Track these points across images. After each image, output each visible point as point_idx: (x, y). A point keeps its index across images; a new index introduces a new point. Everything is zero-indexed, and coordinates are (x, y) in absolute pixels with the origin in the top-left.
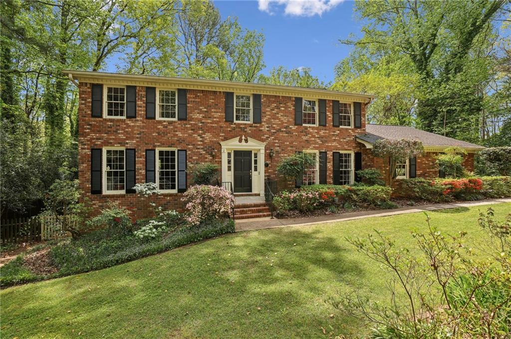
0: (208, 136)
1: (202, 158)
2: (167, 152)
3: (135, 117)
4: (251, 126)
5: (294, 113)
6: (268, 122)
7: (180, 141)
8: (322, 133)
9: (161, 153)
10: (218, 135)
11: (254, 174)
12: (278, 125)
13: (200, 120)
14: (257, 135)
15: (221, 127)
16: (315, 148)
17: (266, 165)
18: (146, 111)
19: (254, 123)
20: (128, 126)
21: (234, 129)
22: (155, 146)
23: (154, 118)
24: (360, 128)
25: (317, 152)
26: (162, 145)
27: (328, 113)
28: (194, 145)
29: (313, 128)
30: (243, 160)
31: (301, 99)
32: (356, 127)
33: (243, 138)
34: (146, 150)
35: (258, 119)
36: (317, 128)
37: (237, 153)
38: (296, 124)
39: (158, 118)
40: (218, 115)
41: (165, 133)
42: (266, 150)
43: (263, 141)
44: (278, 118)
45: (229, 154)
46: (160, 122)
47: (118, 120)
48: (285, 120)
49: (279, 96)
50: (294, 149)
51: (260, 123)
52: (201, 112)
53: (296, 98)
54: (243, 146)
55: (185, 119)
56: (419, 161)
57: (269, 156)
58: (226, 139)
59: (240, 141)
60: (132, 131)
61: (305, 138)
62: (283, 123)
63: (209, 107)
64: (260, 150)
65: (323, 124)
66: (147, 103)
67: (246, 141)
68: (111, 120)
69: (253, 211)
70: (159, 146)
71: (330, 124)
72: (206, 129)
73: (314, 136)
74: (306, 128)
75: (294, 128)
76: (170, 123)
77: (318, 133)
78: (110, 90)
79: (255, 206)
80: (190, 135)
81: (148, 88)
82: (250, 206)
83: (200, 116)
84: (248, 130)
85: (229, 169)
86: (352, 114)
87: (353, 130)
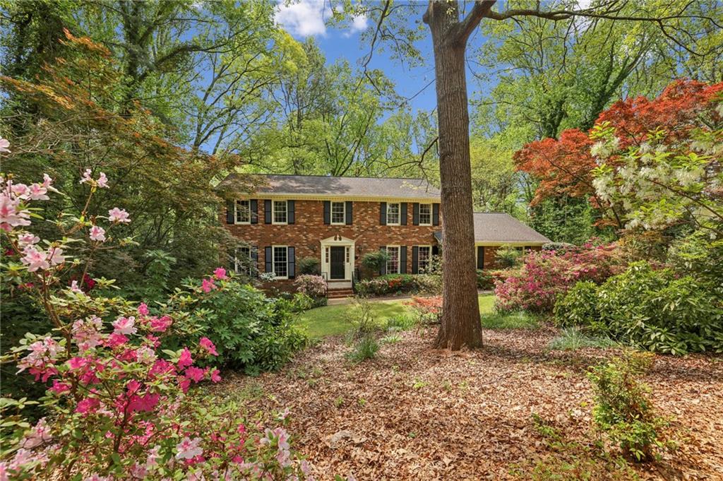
0: (311, 236)
1: (306, 253)
2: (280, 248)
3: (257, 223)
4: (344, 227)
5: (379, 215)
6: (358, 223)
7: (290, 240)
8: (403, 231)
9: (276, 249)
10: (318, 235)
11: (347, 264)
12: (366, 225)
13: (304, 224)
14: (349, 234)
15: (321, 229)
16: (398, 243)
17: (356, 258)
18: (265, 218)
19: (347, 224)
20: (252, 230)
21: (331, 230)
22: (272, 244)
23: (271, 223)
24: (438, 225)
25: (399, 246)
26: (277, 243)
27: (409, 214)
28: (300, 243)
29: (396, 227)
30: (338, 255)
31: (385, 203)
32: (434, 225)
33: (338, 236)
34: (266, 247)
35: (349, 223)
36: (399, 227)
37: (333, 248)
38: (381, 224)
39: (274, 223)
40: (318, 219)
41: (279, 235)
42: (356, 246)
43: (353, 238)
44: (366, 220)
45: (327, 250)
46: (275, 226)
47: (246, 226)
48: (371, 221)
49: (367, 202)
50: (379, 244)
51: (351, 224)
52: (305, 217)
53: (381, 203)
54: (338, 243)
55: (294, 223)
56: (487, 254)
57: (358, 251)
58: (324, 238)
59: (335, 239)
60: (255, 234)
61: (388, 235)
62: (370, 223)
63: (311, 213)
64: (350, 246)
65: (404, 223)
66: (265, 212)
67: (340, 239)
68: (240, 226)
69: (342, 293)
70: (274, 244)
71: (410, 223)
72: (310, 230)
73: (396, 234)
74: (389, 227)
75: (379, 227)
76: (283, 226)
77: (399, 231)
79: (345, 289)
80: (297, 235)
81: (266, 200)
82: (341, 289)
83: (305, 221)
84: (342, 230)
85: (327, 261)
86: (431, 213)
87: (431, 227)
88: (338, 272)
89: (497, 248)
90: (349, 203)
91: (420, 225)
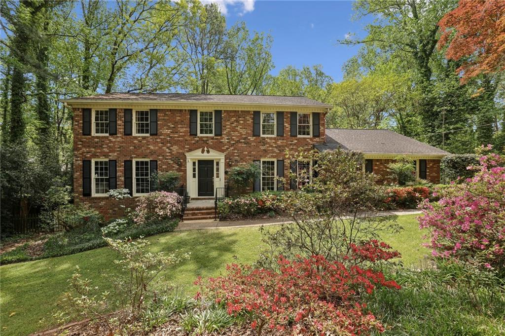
0: (175, 148)
1: (170, 167)
2: (142, 162)
3: (116, 134)
4: (212, 138)
5: (252, 125)
6: (228, 134)
7: (152, 153)
8: (279, 142)
9: (137, 163)
10: (184, 147)
11: (216, 180)
12: (237, 137)
13: (168, 135)
14: (218, 147)
15: (186, 140)
16: (273, 157)
17: (226, 173)
18: (125, 129)
19: (216, 135)
20: (111, 142)
21: (197, 141)
22: (132, 158)
23: (131, 134)
24: (318, 136)
25: (275, 160)
26: (138, 156)
27: (285, 124)
28: (163, 156)
29: (271, 139)
30: (205, 169)
31: (259, 112)
32: (314, 136)
33: (206, 149)
34: (125, 161)
35: (219, 133)
36: (274, 139)
37: (201, 162)
38: (254, 136)
39: (134, 134)
40: (183, 130)
41: (140, 147)
42: (226, 159)
43: (223, 151)
44: (237, 131)
45: (194, 164)
46: (136, 138)
47: (103, 137)
48: (244, 132)
49: (238, 111)
50: (252, 158)
51: (221, 135)
52: (169, 128)
53: (254, 112)
54: (206, 156)
55: (156, 134)
56: (376, 168)
57: (228, 165)
58: (190, 150)
59: (203, 152)
60: (114, 146)
61: (262, 148)
62: (241, 134)
63: (176, 123)
64: (220, 159)
65: (280, 134)
66: (125, 122)
67: (208, 152)
68: (97, 137)
69: (203, 214)
70: (135, 157)
71: (287, 133)
72: (173, 142)
73: (271, 146)
74: (264, 139)
75: (252, 139)
76: (144, 138)
77: (275, 143)
78: (97, 112)
79: (207, 209)
80: (160, 148)
81: (126, 110)
82: (203, 209)
83: (169, 131)
84: (210, 142)
85: (194, 176)
86: (311, 123)
87: (311, 139)
88: (206, 188)
89: (387, 161)
90: (218, 113)
91: (299, 136)
